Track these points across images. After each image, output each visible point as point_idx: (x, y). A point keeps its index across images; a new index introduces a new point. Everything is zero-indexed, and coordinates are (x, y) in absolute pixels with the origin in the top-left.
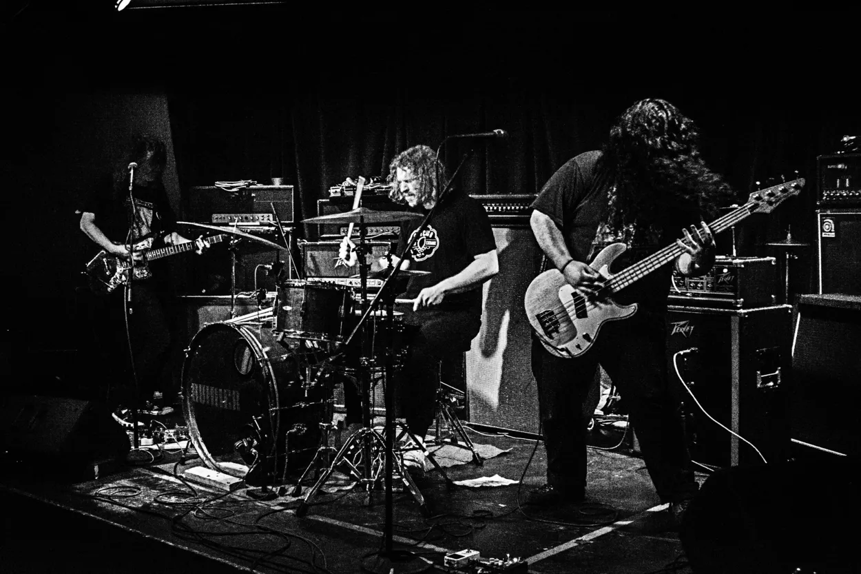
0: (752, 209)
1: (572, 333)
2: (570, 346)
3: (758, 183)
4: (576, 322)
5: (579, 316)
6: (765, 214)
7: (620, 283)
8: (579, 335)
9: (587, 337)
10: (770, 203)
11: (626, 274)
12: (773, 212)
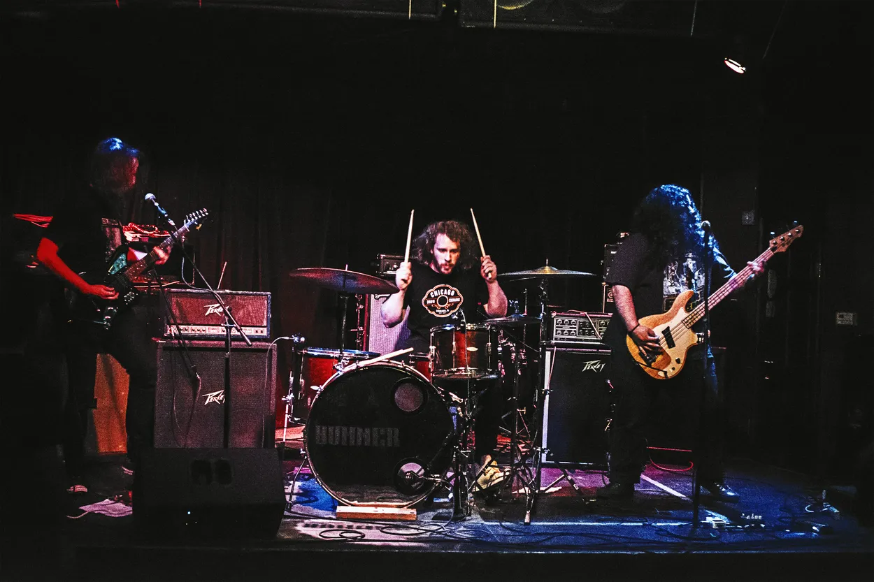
0: (773, 249)
1: (667, 360)
2: (669, 369)
3: (772, 233)
4: (668, 351)
5: (670, 347)
6: (782, 252)
7: (695, 317)
8: (673, 361)
9: (678, 361)
10: (783, 245)
11: (698, 310)
12: (787, 250)
